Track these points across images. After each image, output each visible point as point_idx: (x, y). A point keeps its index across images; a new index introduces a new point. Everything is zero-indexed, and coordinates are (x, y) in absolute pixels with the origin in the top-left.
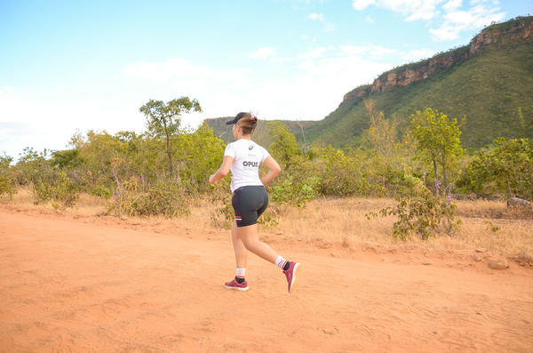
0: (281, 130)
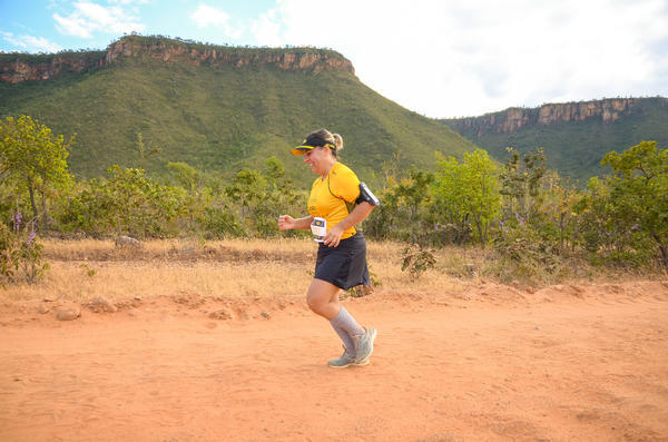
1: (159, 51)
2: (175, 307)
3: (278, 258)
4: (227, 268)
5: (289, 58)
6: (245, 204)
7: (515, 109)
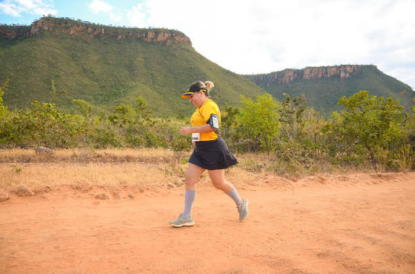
1: (67, 28)
2: (73, 192)
3: (141, 160)
4: (109, 166)
5: (151, 35)
6: (121, 126)
7: (289, 70)
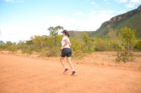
0: (85, 34)
